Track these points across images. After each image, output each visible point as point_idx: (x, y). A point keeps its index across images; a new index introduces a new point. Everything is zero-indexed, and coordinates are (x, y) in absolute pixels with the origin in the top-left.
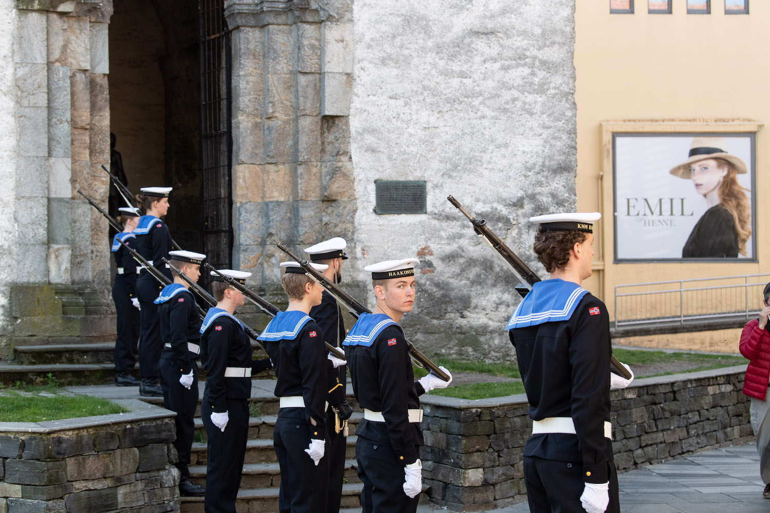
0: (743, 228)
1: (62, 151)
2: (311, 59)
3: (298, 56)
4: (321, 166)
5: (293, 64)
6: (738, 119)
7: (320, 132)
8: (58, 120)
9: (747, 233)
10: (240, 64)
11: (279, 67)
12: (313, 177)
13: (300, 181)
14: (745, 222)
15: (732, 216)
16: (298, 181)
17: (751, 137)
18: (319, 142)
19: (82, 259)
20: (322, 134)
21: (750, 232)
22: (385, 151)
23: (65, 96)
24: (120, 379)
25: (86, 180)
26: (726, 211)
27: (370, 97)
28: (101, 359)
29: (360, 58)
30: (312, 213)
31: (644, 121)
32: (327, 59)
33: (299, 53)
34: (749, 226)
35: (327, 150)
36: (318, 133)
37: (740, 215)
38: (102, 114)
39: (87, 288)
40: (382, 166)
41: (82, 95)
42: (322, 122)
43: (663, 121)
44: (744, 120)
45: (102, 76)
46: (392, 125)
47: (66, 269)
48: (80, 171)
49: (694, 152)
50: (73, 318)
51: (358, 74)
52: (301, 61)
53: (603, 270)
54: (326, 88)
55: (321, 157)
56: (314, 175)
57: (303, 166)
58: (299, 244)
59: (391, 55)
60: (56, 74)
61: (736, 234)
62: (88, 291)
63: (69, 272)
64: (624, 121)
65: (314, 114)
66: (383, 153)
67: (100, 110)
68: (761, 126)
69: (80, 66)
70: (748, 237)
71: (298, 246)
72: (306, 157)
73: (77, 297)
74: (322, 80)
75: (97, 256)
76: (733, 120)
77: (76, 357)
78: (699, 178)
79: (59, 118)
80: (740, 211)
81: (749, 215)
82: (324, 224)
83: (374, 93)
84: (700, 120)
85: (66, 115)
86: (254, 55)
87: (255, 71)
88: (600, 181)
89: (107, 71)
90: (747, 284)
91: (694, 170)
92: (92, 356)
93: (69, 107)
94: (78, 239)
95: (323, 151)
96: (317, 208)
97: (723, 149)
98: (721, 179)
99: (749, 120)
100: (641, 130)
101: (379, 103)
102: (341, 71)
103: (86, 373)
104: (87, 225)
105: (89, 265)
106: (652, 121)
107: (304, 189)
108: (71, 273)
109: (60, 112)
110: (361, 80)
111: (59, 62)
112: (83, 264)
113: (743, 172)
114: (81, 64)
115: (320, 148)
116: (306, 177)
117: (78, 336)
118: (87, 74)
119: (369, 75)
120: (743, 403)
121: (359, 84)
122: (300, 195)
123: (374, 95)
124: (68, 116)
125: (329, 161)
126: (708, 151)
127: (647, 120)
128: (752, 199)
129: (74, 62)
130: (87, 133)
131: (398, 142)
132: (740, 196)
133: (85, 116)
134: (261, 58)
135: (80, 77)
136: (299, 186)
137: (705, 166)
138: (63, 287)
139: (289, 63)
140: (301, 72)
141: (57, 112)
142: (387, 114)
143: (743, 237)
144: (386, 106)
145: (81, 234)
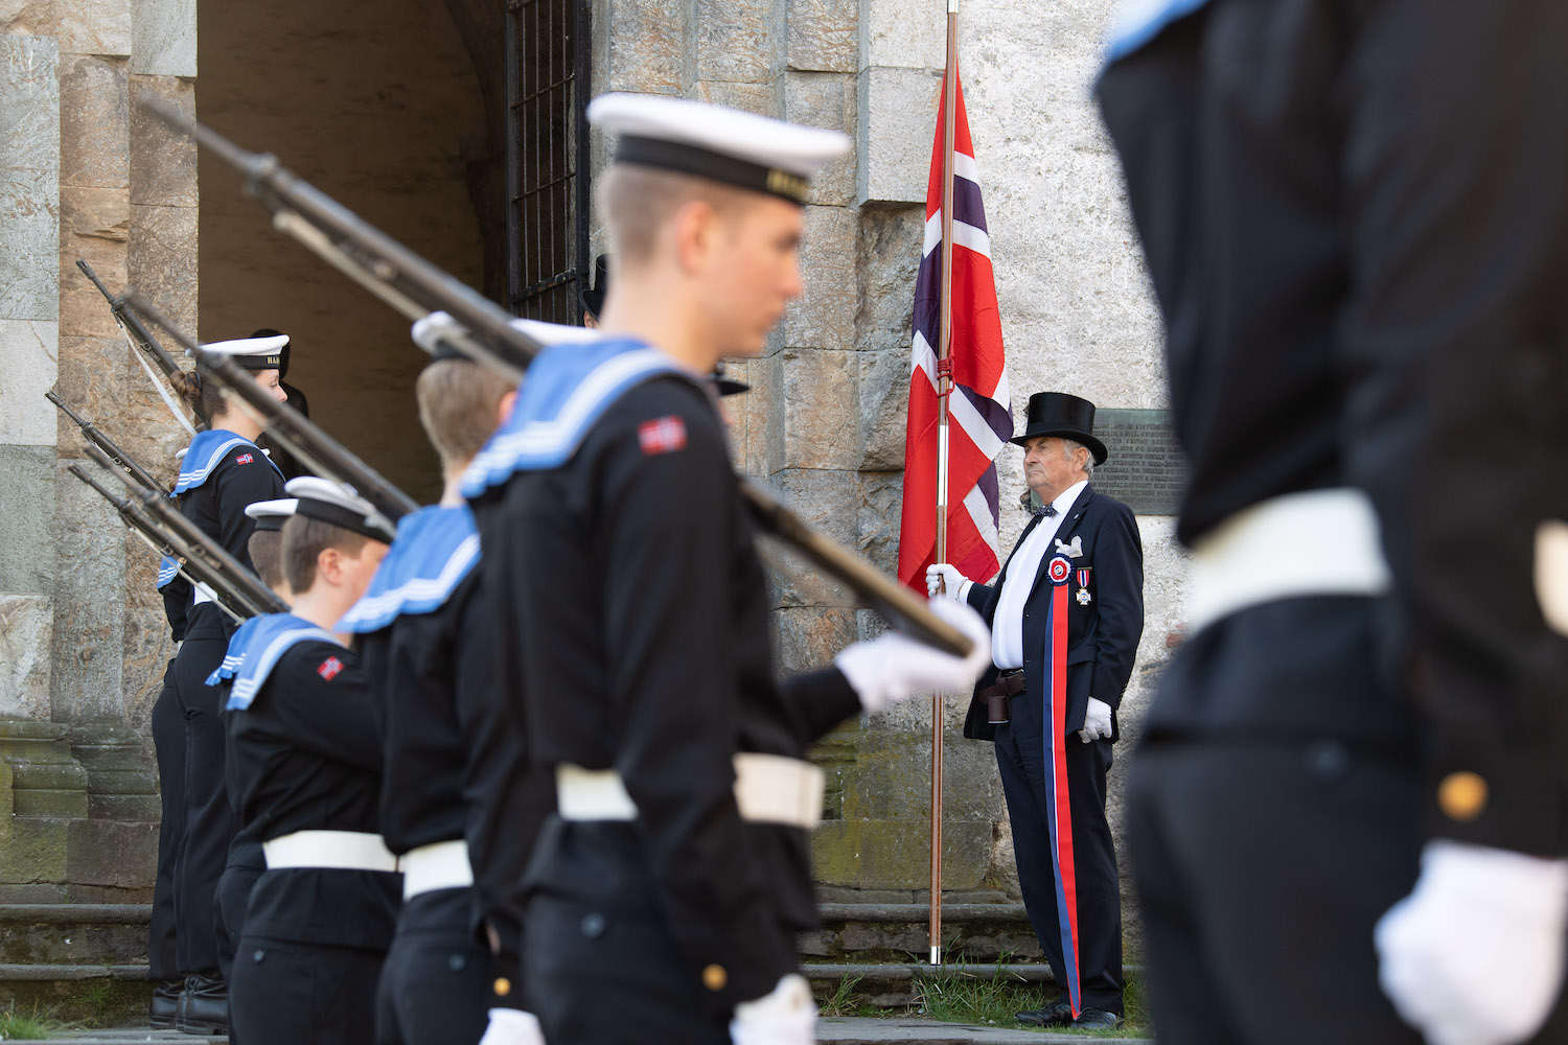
1: (29, 300)
2: (827, 30)
3: (787, 20)
4: (857, 362)
5: (774, 49)
7: (853, 255)
8: (19, 203)
10: (612, 54)
11: (728, 60)
12: (831, 398)
13: (788, 410)
16: (783, 408)
18: (852, 289)
19: (93, 644)
20: (862, 263)
22: (1061, 315)
23: (41, 128)
24: (162, 1006)
25: (114, 399)
27: (1013, 144)
28: (121, 948)
29: (983, 22)
30: (828, 509)
32: (875, 28)
33: (788, 10)
35: (876, 313)
36: (847, 260)
38: (174, 200)
39: (108, 735)
40: (1053, 363)
41: (105, 134)
42: (861, 225)
45: (176, 83)
46: (1082, 235)
47: (35, 670)
48: (94, 370)
50: (49, 825)
51: (973, 72)
52: (794, 36)
54: (873, 117)
55: (858, 336)
56: (835, 391)
57: (799, 362)
58: (787, 608)
59: (1080, 15)
60: (16, 61)
62: (108, 744)
63: (47, 682)
65: (837, 201)
66: (1052, 320)
67: (168, 187)
69: (100, 44)
71: (782, 613)
72: (808, 334)
73: (67, 758)
74: (859, 96)
75: (148, 642)
77: (36, 939)
79: (21, 196)
82: (864, 543)
83: (1026, 131)
85: (46, 188)
86: (655, 27)
87: (657, 77)
89: (192, 72)
92: (90, 939)
93: (56, 162)
94: (81, 582)
95: (862, 315)
96: (846, 491)
101: (1043, 168)
102: (921, 65)
103: (59, 989)
104: (113, 539)
105: (115, 665)
107: (801, 433)
108: (53, 684)
109: (27, 178)
110: (983, 93)
111: (29, 26)
112: (98, 661)
114: (102, 37)
115: (855, 307)
116: (808, 395)
117: (62, 883)
118: (123, 70)
119: (1009, 78)
121: (978, 105)
122: (788, 451)
123: (1027, 140)
124: (52, 189)
125: (883, 348)
129: (79, 30)
130: (122, 253)
131: (1104, 287)
133: (110, 201)
134: (678, 36)
135: (99, 80)
136: (787, 424)
138: (21, 725)
139: (762, 48)
140: (796, 71)
141: (17, 176)
142: (1066, 199)
144: (1063, 175)
145: (91, 566)
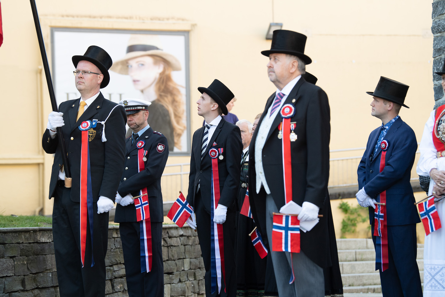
0: (178, 123)
6: (173, 18)
9: (182, 128)
14: (180, 117)
15: (167, 111)
17: (184, 35)
21: (184, 127)
26: (162, 106)
31: (82, 16)
34: (184, 121)
37: (175, 111)
43: (101, 17)
44: (178, 19)
49: (131, 49)
53: (43, 164)
61: (172, 129)
64: (63, 16)
68: (194, 25)
70: (183, 131)
76: (168, 19)
78: (136, 73)
80: (176, 106)
81: (183, 111)
84: (136, 18)
88: (39, 75)
90: (182, 173)
91: (131, 66)
97: (159, 47)
98: (158, 76)
99: (183, 20)
100: (79, 25)
106: (90, 17)
113: (178, 69)
120: (174, 260)
126: (145, 48)
127: (85, 16)
128: (186, 96)
132: (175, 92)
137: (142, 63)
143: (179, 131)
